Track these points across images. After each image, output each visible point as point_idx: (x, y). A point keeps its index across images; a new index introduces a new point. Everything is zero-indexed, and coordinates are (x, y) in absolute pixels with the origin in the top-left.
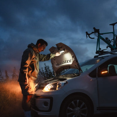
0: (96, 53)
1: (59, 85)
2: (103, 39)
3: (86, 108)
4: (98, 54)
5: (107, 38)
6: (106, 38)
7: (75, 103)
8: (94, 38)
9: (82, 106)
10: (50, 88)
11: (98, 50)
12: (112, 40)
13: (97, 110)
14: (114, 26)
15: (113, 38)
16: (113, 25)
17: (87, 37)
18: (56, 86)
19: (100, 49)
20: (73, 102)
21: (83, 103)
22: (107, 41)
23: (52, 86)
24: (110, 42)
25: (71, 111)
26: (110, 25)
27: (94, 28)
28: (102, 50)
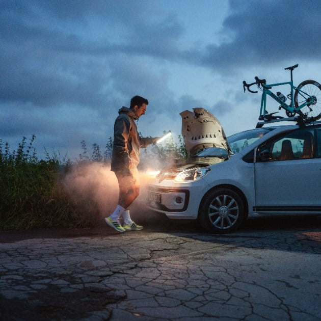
0: (260, 119)
1: (197, 173)
2: (272, 95)
3: (237, 208)
4: (263, 121)
5: (279, 94)
6: (277, 93)
7: (221, 199)
8: (257, 92)
9: (230, 204)
10: (184, 178)
11: (263, 114)
12: (288, 95)
13: (254, 210)
14: (293, 71)
15: (290, 93)
16: (291, 69)
17: (245, 90)
18: (194, 175)
19: (267, 112)
20: (217, 198)
21: (233, 200)
22: (279, 98)
23: (187, 174)
24: (285, 100)
25: (215, 211)
26: (285, 69)
27: (256, 78)
28: (269, 114)
